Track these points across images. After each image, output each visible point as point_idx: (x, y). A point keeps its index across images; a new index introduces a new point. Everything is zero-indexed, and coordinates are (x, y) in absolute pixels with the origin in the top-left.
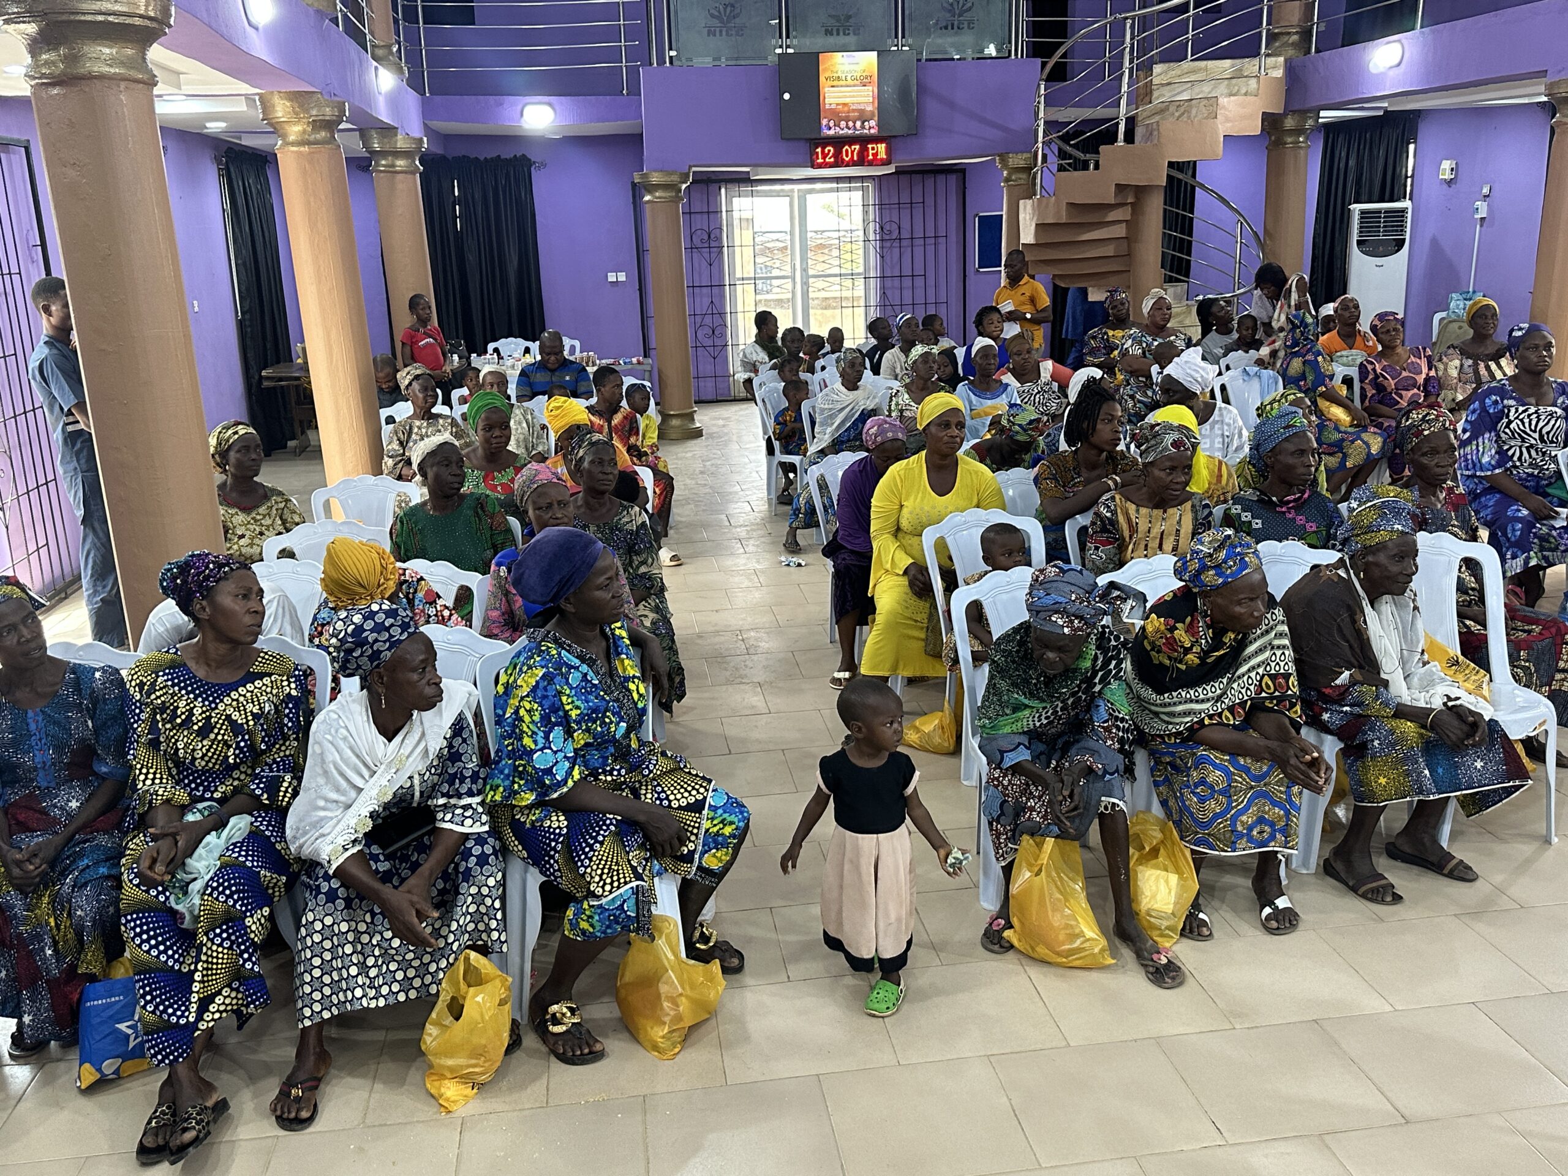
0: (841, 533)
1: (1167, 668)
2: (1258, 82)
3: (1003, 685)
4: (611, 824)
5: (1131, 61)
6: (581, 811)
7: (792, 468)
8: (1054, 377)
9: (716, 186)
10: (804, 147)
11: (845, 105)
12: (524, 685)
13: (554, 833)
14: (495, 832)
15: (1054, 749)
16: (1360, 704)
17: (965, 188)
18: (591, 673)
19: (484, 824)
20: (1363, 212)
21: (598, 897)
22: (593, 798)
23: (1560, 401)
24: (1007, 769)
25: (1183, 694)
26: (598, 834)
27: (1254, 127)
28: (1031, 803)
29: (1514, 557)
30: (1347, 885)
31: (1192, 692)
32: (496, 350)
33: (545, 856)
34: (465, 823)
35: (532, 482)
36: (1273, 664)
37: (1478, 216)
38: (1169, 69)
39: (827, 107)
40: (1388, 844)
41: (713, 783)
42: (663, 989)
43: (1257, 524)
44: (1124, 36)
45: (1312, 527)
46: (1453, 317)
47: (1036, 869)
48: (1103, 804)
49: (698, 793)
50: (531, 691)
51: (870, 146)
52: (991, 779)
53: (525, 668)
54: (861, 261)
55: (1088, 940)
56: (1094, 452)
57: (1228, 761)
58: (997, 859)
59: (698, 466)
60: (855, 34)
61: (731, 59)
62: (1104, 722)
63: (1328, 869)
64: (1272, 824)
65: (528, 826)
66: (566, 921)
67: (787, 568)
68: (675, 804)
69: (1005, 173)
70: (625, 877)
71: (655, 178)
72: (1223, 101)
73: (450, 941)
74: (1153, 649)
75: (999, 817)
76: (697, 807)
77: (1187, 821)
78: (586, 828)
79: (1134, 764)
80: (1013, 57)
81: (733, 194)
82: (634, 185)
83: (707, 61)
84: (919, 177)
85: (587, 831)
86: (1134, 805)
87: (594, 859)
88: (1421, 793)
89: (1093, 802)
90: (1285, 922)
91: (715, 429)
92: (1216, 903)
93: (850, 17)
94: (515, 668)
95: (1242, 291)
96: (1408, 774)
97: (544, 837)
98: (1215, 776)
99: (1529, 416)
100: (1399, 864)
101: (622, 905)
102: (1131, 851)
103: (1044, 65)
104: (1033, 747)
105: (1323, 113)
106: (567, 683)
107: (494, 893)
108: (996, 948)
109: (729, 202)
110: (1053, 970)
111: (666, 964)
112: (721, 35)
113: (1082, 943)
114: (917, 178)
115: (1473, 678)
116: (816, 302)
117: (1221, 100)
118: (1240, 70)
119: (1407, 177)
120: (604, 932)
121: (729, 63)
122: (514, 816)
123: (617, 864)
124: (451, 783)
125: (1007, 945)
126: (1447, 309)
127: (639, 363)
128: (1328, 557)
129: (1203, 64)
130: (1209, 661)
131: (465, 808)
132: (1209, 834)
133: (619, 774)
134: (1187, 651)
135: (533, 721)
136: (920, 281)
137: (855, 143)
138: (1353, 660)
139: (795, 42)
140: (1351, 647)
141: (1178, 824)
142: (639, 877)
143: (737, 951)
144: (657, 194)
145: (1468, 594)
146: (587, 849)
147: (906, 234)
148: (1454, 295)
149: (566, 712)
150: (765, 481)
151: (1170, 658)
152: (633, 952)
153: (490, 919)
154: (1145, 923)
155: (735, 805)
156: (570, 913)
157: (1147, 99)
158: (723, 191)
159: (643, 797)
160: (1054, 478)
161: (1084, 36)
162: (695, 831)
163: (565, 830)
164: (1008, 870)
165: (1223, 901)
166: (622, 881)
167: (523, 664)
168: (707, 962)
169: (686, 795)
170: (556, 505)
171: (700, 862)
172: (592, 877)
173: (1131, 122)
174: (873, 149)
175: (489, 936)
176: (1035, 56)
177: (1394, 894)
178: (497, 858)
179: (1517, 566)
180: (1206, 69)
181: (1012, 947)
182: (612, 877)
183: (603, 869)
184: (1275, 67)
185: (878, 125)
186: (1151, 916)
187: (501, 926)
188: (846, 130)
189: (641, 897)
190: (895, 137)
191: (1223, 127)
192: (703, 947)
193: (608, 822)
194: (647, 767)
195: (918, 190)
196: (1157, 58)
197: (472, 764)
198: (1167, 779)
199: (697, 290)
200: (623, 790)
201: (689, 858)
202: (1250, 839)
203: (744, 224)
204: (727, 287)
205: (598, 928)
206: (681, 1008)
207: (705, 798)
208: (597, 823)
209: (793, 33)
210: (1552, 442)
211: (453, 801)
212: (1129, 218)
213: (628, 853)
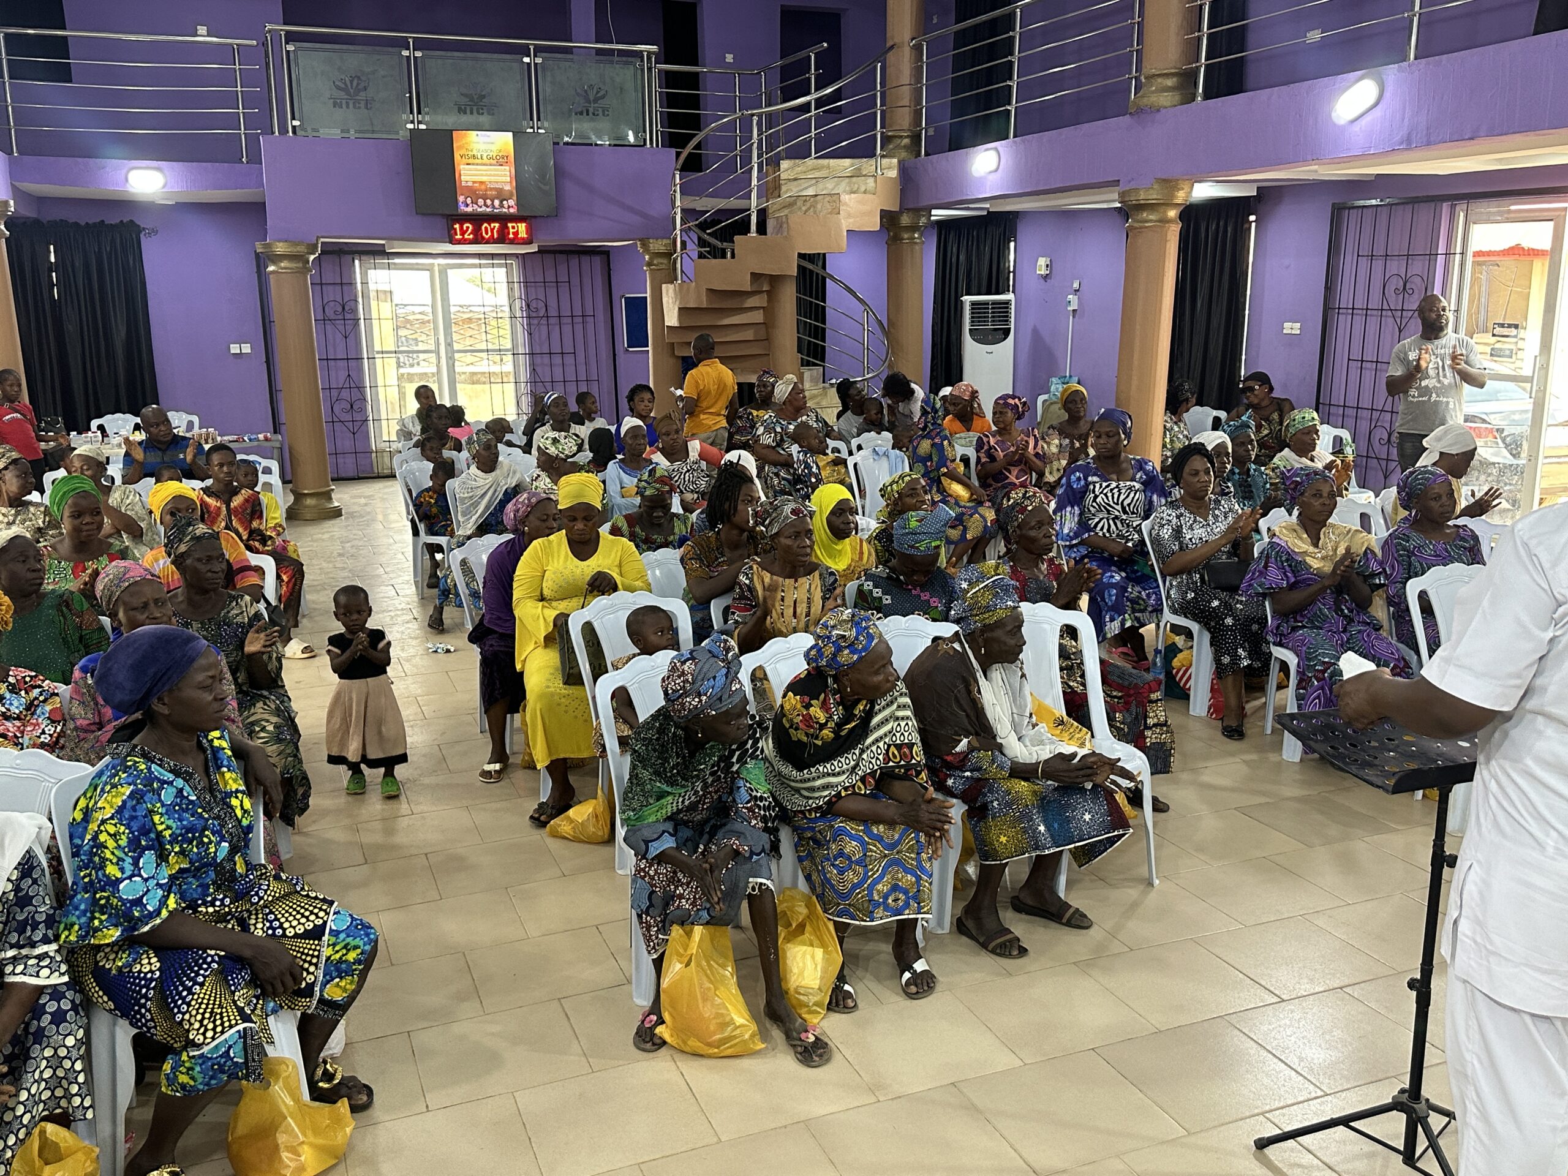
0: (487, 618)
1: (804, 745)
2: (876, 181)
3: (645, 774)
4: (213, 961)
5: (760, 156)
6: (177, 949)
7: (439, 548)
8: (702, 456)
9: (350, 257)
10: (441, 223)
11: (481, 183)
12: (107, 806)
13: (144, 978)
14: (75, 983)
15: (701, 834)
16: (979, 769)
17: (610, 270)
18: (187, 788)
19: (63, 974)
20: (973, 304)
21: (199, 1046)
22: (191, 932)
23: (1138, 476)
24: (653, 859)
25: (821, 769)
26: (197, 974)
27: (874, 224)
28: (680, 890)
29: (1112, 620)
30: (977, 941)
31: (828, 766)
32: (101, 428)
33: (134, 1005)
34: (41, 974)
35: (121, 580)
36: (898, 735)
37: (1070, 308)
38: (795, 166)
39: (463, 184)
40: (1013, 898)
41: (336, 904)
42: (282, 1139)
43: (887, 600)
44: (751, 132)
45: (935, 602)
46: (1054, 399)
47: (686, 960)
48: (750, 886)
49: (317, 917)
50: (117, 812)
51: (510, 225)
52: (639, 870)
53: (108, 788)
54: (509, 336)
55: (739, 1027)
56: (735, 532)
57: (863, 831)
58: (649, 952)
59: (337, 548)
60: (489, 114)
61: (360, 132)
62: (747, 803)
63: (960, 927)
64: (906, 892)
65: (114, 972)
66: (163, 1076)
67: (435, 655)
68: (290, 932)
69: (647, 257)
70: (229, 1020)
71: (280, 248)
72: (845, 198)
73: (18, 1113)
74: (791, 727)
75: (648, 908)
76: (316, 933)
77: (829, 893)
78: (182, 969)
79: (779, 841)
80: (648, 145)
81: (368, 265)
82: (257, 255)
83: (335, 133)
84: (564, 256)
85: (184, 973)
86: (781, 882)
87: (193, 1003)
88: (1037, 848)
89: (742, 885)
90: (923, 985)
91: (356, 508)
92: (860, 973)
93: (484, 97)
94: (95, 790)
95: (870, 375)
96: (1025, 831)
97: (133, 983)
98: (851, 847)
99: (1112, 490)
100: (1024, 916)
101: (227, 1052)
102: (780, 928)
103: (678, 154)
104: (680, 834)
105: (934, 212)
106: (160, 800)
107: (74, 1054)
108: (649, 1046)
109: (364, 275)
110: (704, 1062)
111: (285, 1111)
112: (348, 107)
113: (733, 1030)
114: (561, 258)
115: (1077, 736)
116: (463, 376)
117: (842, 197)
118: (859, 169)
119: (1009, 272)
120: (208, 1084)
121: (357, 135)
122: (97, 963)
123: (220, 1006)
124: (21, 931)
125: (658, 1041)
126: (1048, 392)
127: (266, 439)
128: (947, 629)
129: (825, 162)
130: (843, 733)
131: (40, 957)
132: (849, 905)
133: (222, 904)
134: (822, 726)
135: (119, 846)
136: (569, 360)
137: (494, 221)
138: (970, 728)
139: (427, 118)
140: (968, 716)
141: (821, 897)
142: (246, 1018)
143: (366, 1086)
144: (282, 265)
145: (1070, 658)
146: (185, 993)
147: (553, 312)
148: (1054, 380)
149: (159, 834)
150: (411, 563)
151: (807, 735)
152: (246, 1102)
153: (70, 1083)
154: (794, 1002)
155: (360, 927)
156: (167, 1067)
157: (777, 192)
158: (357, 262)
159: (252, 928)
160: (698, 558)
161: (713, 130)
162: (315, 960)
163: (158, 973)
164: (658, 964)
165: (867, 970)
166: (227, 1024)
167: (106, 783)
168: (335, 1102)
169: (303, 920)
170: (152, 605)
171: (321, 995)
172: (191, 1024)
173: (762, 214)
174: (513, 227)
175: (69, 1103)
176: (670, 146)
177: (1020, 947)
178: (77, 1013)
179: (1113, 628)
180: (828, 167)
181: (664, 1043)
182: (214, 1022)
183: (203, 1014)
184: (889, 168)
185: (517, 205)
186: (800, 994)
187: (84, 1091)
188: (484, 208)
189: (249, 1041)
190: (535, 217)
191: (846, 223)
192: (326, 1086)
193: (209, 959)
194: (257, 894)
195: (563, 269)
196: (783, 154)
197: (44, 907)
198: (810, 854)
199: (331, 363)
200: (228, 922)
201: (309, 991)
202: (887, 908)
203: (381, 296)
204: (366, 360)
205: (200, 1080)
206: (303, 1158)
207: (325, 923)
208: (196, 962)
209: (425, 110)
210: (1133, 513)
211: (24, 952)
212: (765, 305)
213: (233, 993)
